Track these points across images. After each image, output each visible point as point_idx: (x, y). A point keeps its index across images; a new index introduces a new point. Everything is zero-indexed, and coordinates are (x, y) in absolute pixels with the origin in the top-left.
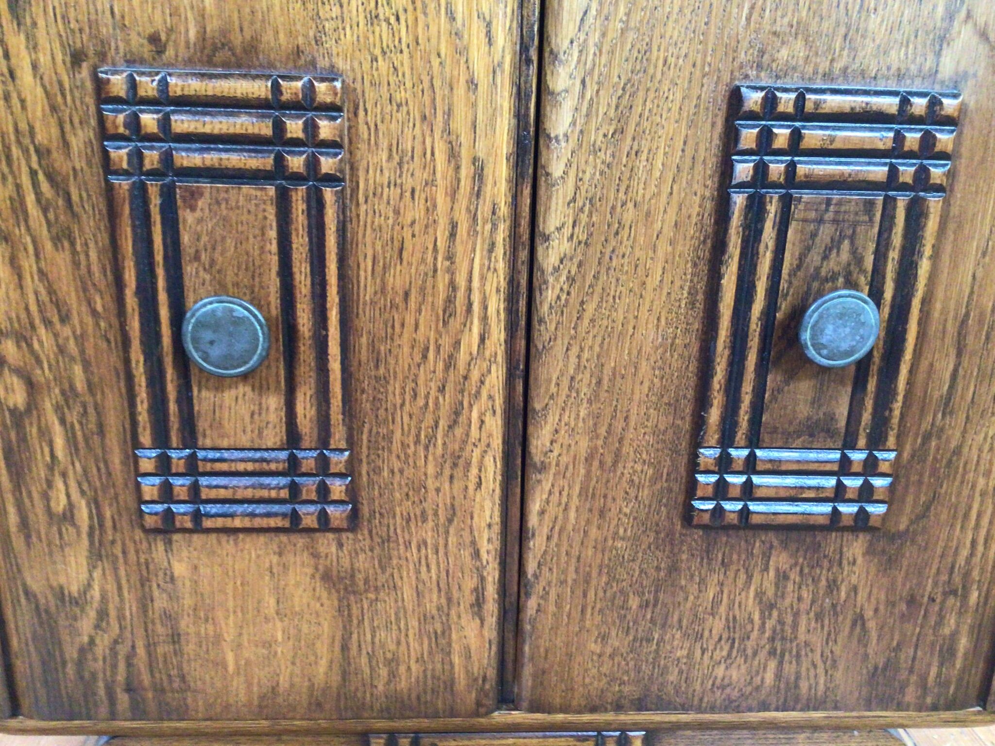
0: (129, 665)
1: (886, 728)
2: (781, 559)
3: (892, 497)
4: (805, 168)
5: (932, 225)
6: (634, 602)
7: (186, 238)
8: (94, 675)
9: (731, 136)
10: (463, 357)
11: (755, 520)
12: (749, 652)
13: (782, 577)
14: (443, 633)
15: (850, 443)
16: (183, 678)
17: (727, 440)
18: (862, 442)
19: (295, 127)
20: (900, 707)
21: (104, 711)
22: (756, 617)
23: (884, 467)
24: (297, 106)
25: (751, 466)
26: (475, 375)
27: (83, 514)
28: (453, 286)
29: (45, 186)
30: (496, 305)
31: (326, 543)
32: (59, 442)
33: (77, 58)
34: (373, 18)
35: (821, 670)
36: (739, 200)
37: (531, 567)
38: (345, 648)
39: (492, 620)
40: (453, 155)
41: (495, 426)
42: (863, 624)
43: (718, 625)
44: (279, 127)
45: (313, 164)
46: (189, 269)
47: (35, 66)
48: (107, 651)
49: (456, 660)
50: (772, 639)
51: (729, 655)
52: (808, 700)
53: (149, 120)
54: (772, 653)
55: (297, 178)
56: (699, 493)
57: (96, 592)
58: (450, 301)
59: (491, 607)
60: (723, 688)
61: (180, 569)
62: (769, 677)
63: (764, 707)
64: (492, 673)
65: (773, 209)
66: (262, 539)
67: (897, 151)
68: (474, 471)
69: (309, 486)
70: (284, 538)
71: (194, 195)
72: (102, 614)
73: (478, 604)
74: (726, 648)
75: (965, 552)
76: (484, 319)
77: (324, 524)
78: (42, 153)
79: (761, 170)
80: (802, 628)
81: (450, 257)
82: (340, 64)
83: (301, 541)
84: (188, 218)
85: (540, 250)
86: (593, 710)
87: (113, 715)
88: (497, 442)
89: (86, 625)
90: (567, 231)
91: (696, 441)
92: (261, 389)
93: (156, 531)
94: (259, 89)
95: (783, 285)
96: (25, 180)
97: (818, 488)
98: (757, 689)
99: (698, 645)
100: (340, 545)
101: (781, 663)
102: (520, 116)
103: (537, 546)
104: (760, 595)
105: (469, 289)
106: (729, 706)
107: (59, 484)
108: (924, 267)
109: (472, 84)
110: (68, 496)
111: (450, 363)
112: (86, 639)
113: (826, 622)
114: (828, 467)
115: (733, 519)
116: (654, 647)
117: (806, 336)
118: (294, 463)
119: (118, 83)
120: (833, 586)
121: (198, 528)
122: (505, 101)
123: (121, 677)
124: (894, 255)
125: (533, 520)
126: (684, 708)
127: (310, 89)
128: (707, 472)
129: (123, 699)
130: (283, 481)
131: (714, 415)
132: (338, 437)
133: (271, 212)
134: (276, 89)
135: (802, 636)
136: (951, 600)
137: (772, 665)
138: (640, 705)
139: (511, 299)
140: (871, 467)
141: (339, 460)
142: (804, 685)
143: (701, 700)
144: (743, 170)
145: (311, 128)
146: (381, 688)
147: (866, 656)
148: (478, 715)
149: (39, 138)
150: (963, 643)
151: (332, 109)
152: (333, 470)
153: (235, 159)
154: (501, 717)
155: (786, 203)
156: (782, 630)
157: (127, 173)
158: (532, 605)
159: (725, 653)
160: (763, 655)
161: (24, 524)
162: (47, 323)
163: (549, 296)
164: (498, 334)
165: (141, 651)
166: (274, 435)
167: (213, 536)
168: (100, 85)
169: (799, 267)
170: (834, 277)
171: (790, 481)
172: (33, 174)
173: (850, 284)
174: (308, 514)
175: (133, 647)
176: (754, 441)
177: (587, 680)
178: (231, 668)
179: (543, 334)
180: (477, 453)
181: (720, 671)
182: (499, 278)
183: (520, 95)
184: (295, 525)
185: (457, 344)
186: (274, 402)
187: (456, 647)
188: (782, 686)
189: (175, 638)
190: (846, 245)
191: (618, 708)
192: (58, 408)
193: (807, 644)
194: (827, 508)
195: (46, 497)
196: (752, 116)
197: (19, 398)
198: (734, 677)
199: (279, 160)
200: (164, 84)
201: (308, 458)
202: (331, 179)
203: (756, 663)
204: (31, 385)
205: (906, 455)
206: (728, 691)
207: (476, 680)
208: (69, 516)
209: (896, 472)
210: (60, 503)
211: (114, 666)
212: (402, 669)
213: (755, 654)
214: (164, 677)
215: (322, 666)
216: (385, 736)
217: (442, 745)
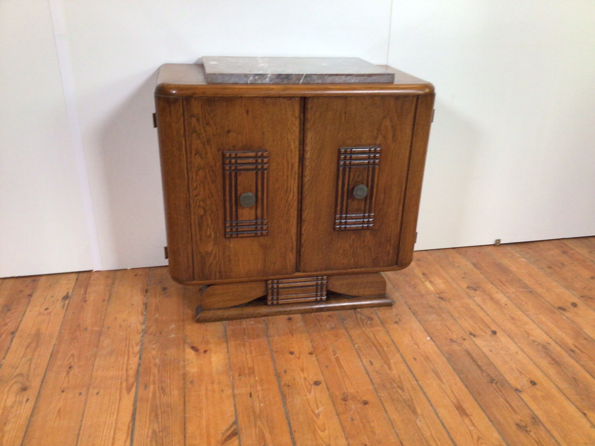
0: (220, 267)
1: (377, 272)
2: (353, 237)
3: (373, 222)
4: (353, 162)
5: (377, 171)
6: (324, 247)
7: (238, 182)
8: (212, 270)
9: (339, 158)
10: (289, 200)
11: (348, 229)
12: (348, 256)
13: (354, 240)
14: (285, 256)
15: (365, 213)
16: (231, 269)
17: (341, 213)
18: (367, 212)
19: (260, 160)
20: (380, 266)
21: (213, 278)
22: (349, 249)
23: (371, 217)
24: (260, 157)
25: (346, 218)
26: (292, 203)
27: (213, 236)
28: (287, 187)
29: (211, 173)
30: (296, 190)
31: (262, 239)
32: (209, 221)
33: (219, 150)
34: (274, 141)
35: (363, 260)
36: (341, 169)
37: (303, 242)
38: (265, 261)
39: (295, 253)
40: (288, 162)
41: (295, 213)
42: (371, 249)
43: (341, 251)
44: (257, 161)
45: (262, 167)
46: (239, 188)
47: (211, 152)
48: (215, 264)
49: (287, 262)
50: (352, 254)
51: (344, 257)
52: (361, 266)
53: (233, 161)
54: (353, 256)
55: (259, 169)
56: (336, 224)
57: (214, 252)
58: (287, 189)
59: (295, 250)
60: (343, 265)
61: (232, 246)
62: (352, 261)
63: (352, 268)
64: (295, 265)
65: (347, 170)
66: (248, 239)
67: (369, 158)
68: (291, 223)
69: (259, 227)
70: (253, 238)
71: (241, 173)
72: (215, 257)
73: (292, 249)
75: (389, 233)
76: (293, 192)
77: (262, 234)
78: (211, 167)
79: (345, 163)
80: (358, 251)
81: (287, 181)
82: (268, 149)
83: (256, 238)
84: (239, 178)
85: (304, 178)
86: (316, 271)
87: (215, 279)
88: (296, 216)
89: (212, 258)
90: (309, 175)
91: (336, 214)
92: (251, 208)
93: (228, 238)
94: (253, 154)
95: (350, 184)
96: (207, 172)
97: (359, 222)
98: (350, 264)
99: (337, 256)
100: (264, 239)
101: (354, 258)
102: (300, 154)
103: (304, 237)
104: (349, 244)
105: (290, 187)
106: (344, 268)
107: (209, 230)
108: (376, 179)
109: (291, 151)
110: (210, 232)
111: (287, 201)
112: (211, 262)
113: (363, 249)
114: (361, 217)
115: (343, 229)
116: (328, 257)
117: (354, 193)
118: (256, 223)
119: (228, 155)
120: (364, 242)
121: (237, 237)
122: (297, 153)
123: (218, 270)
124: (370, 177)
125: (303, 232)
126: (335, 269)
127: (262, 154)
128: (338, 220)
129: (218, 275)
130: (255, 226)
131: (339, 208)
132: (265, 217)
133: (255, 176)
134: (256, 154)
135: (358, 253)
136: (388, 243)
137: (352, 259)
138: (326, 269)
139: (298, 188)
140: (369, 217)
141: (265, 222)
142: (359, 263)
143: (338, 268)
144: (342, 163)
145: (262, 160)
146: (272, 269)
147: (372, 256)
148: (291, 274)
149: (211, 164)
150: (391, 252)
151: (266, 157)
152: (264, 224)
153: (248, 167)
154: (297, 274)
155: (350, 168)
156: (354, 251)
157: (228, 170)
158: (303, 250)
160: (351, 257)
161: (201, 239)
162: (209, 198)
163: (306, 187)
164: (296, 195)
166: (253, 217)
167: (239, 238)
168: (223, 156)
169: (353, 180)
170: (359, 181)
171: (354, 220)
172: (209, 171)
173: (363, 183)
174: (259, 233)
175: (221, 263)
176: (346, 213)
177: (315, 265)
178: (241, 266)
179: (304, 195)
180: (292, 218)
181: (342, 261)
182: (296, 185)
183: (300, 151)
184: (256, 235)
185: (288, 197)
186: (253, 211)
187: (288, 259)
188: (355, 263)
189: (230, 261)
190: (361, 176)
191: (321, 270)
192: (210, 214)
194: (361, 226)
195: (206, 232)
196: (343, 154)
197: (202, 213)
198: (345, 262)
199: (256, 167)
200: (236, 154)
201: (259, 221)
202: (266, 169)
203: (349, 259)
204: (205, 211)
205: (376, 213)
207: (291, 266)
208: (210, 236)
209: (374, 217)
210: (208, 233)
211: (217, 267)
212: (276, 264)
214: (227, 269)
215: (260, 265)
216: (271, 281)
217: (284, 282)
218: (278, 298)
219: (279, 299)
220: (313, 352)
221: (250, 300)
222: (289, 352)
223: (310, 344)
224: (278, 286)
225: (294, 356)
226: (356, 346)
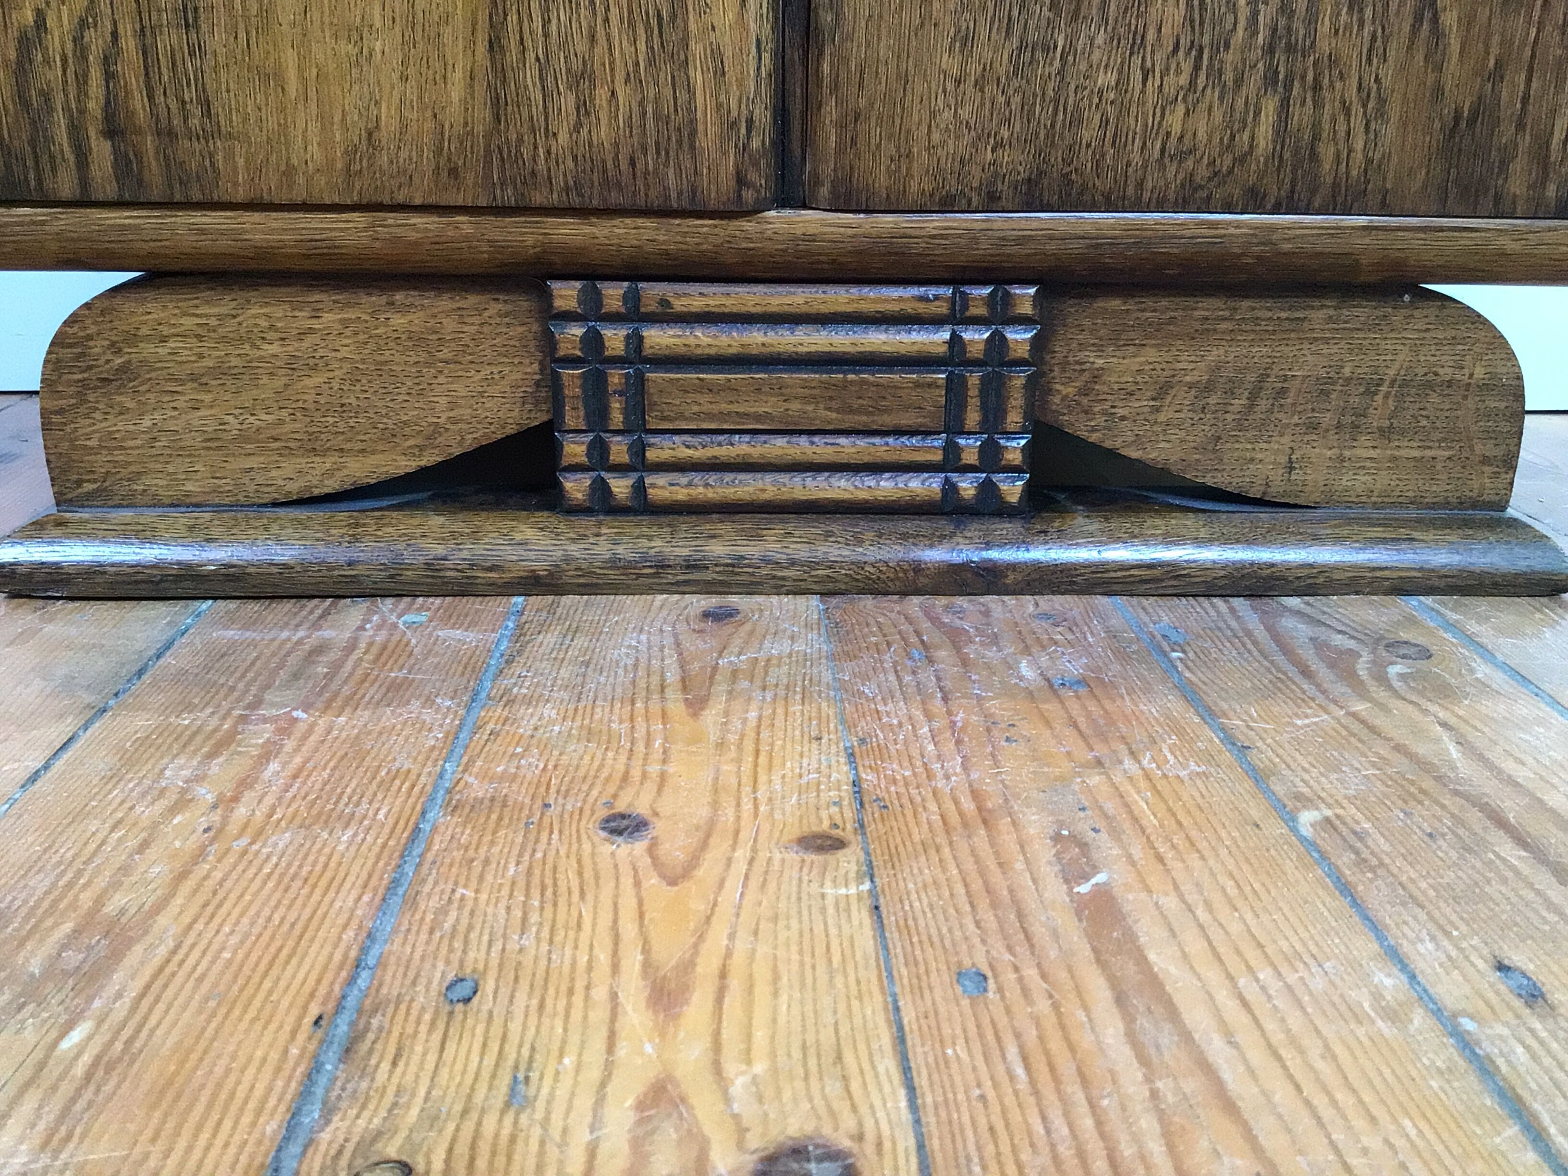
0: (110, 76)
8: (46, 96)
12: (1229, 76)
14: (673, 16)
16: (206, 105)
21: (68, 182)
35: (1357, 122)
38: (495, 46)
42: (1435, 19)
43: (1172, 16)
48: (69, 46)
49: (698, 78)
50: (1270, 49)
51: (1193, 83)
52: (1335, 185)
54: (1271, 79)
60: (1181, 156)
62: (1264, 132)
64: (763, 115)
74: (1187, 67)
80: (1325, 27)
86: (947, 205)
87: (86, 196)
98: (1242, 160)
99: (1137, 61)
101: (1285, 105)
112: (29, 17)
113: (1368, 13)
116: (1057, 64)
123: (94, 106)
129: (102, 154)
135: (1324, 46)
137: (1270, 107)
138: (1032, 196)
142: (1327, 152)
143: (1140, 185)
146: (563, 137)
147: (1438, 91)
148: (739, 213)
154: (779, 220)
156: (1289, 29)
159: (1184, 80)
160: (1254, 82)
165: (129, 44)
175: (115, 35)
177: (936, 137)
178: (294, 87)
181: (1175, 121)
187: (697, 48)
188: (1287, 155)
189: (190, 16)
191: (992, 204)
193: (1333, 61)
198: (1202, 134)
203: (1240, 103)
206: (1190, 163)
207: (734, 124)
211: (82, 79)
212: (602, 94)
213: (1239, 82)
214: (174, 105)
215: (456, 90)
216: (578, 285)
217: (679, 305)
218: (639, 450)
219: (651, 455)
220: (848, 832)
221: (429, 459)
222: (603, 813)
223: (842, 773)
224: (635, 341)
225: (640, 847)
226: (1307, 818)
